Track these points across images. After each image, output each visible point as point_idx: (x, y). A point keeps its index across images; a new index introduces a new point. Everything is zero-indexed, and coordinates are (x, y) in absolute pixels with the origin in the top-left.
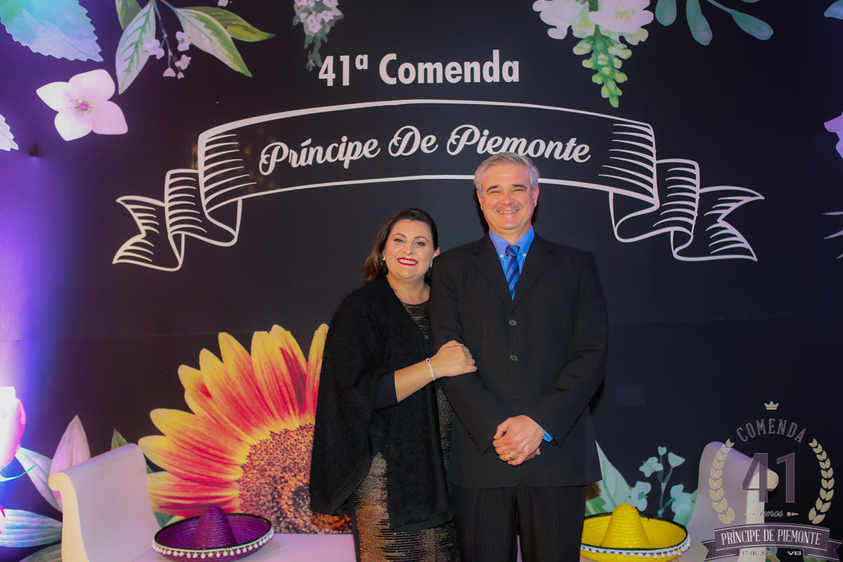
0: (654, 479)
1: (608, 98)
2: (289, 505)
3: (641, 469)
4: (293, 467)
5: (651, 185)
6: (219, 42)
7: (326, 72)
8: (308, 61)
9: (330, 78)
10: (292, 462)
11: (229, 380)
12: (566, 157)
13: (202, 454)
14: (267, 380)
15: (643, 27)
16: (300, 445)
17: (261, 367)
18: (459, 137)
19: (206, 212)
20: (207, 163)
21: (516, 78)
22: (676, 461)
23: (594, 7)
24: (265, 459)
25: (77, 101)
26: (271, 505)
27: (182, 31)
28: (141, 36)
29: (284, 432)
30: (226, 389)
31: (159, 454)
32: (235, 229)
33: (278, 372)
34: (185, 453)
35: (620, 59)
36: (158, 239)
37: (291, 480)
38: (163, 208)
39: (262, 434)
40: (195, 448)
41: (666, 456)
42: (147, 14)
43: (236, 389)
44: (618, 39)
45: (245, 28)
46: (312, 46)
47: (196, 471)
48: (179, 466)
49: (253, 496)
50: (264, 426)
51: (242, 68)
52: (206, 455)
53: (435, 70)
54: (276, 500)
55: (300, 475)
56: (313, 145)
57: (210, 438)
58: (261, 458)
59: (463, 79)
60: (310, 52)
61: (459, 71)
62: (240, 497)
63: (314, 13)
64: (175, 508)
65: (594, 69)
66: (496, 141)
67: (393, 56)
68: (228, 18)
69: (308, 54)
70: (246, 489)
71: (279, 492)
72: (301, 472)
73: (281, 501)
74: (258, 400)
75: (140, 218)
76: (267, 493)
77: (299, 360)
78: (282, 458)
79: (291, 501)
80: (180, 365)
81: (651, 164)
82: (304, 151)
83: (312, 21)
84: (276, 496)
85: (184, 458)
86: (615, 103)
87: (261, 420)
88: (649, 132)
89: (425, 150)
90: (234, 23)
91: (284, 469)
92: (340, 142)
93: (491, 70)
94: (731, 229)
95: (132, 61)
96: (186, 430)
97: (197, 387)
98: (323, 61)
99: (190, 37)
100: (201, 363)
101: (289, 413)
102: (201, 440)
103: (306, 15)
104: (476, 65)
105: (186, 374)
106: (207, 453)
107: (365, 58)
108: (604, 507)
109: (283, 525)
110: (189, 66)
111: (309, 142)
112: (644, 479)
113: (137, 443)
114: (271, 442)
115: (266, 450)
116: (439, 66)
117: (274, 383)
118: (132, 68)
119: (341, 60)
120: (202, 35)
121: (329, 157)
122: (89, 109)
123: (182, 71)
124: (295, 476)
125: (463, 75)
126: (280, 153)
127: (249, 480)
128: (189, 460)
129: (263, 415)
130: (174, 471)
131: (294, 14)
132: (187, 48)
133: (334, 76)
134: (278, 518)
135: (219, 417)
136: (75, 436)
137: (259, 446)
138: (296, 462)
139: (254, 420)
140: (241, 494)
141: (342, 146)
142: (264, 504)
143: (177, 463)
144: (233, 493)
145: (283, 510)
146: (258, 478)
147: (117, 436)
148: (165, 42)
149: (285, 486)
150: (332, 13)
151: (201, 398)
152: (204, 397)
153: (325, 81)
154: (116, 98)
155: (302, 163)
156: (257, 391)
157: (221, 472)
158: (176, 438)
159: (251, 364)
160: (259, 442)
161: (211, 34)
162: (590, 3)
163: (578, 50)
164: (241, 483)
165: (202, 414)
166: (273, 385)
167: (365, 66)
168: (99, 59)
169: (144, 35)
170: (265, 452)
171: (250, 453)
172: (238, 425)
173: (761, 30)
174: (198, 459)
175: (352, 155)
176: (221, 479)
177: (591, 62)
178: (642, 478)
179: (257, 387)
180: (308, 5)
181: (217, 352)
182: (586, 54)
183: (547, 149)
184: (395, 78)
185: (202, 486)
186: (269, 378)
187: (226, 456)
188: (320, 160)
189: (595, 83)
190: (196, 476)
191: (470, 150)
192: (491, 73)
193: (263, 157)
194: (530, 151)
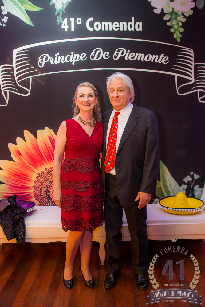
0: (188, 184)
1: (176, 38)
3: (184, 180)
5: (191, 73)
6: (20, 11)
7: (64, 25)
8: (57, 20)
9: (66, 28)
11: (28, 149)
12: (159, 61)
13: (19, 177)
15: (191, 9)
17: (41, 143)
18: (118, 53)
19: (17, 82)
20: (17, 62)
21: (140, 29)
22: (196, 177)
23: (172, 0)
26: (46, 195)
27: (4, 6)
29: (50, 168)
30: (27, 152)
31: (2, 177)
32: (29, 90)
33: (47, 145)
34: (12, 177)
35: (181, 22)
39: (42, 169)
40: (16, 175)
41: (193, 175)
43: (31, 152)
44: (181, 14)
45: (30, 5)
46: (58, 14)
47: (16, 183)
48: (10, 182)
49: (39, 192)
50: (42, 166)
51: (30, 22)
52: (20, 177)
54: (48, 194)
56: (60, 55)
57: (22, 171)
58: (42, 178)
59: (120, 29)
61: (118, 26)
62: (34, 193)
65: (171, 26)
66: (132, 55)
67: (92, 19)
68: (23, 1)
69: (57, 17)
70: (36, 190)
71: (49, 190)
73: (50, 194)
74: (40, 156)
76: (44, 191)
78: (50, 178)
80: (9, 143)
81: (192, 65)
82: (56, 58)
83: (58, 3)
85: (11, 179)
86: (179, 40)
87: (41, 164)
88: (191, 52)
89: (105, 58)
91: (51, 182)
92: (71, 54)
93: (131, 25)
96: (12, 168)
97: (16, 151)
98: (63, 21)
99: (7, 9)
100: (17, 142)
102: (18, 172)
103: (56, 0)
104: (125, 23)
105: (11, 146)
106: (21, 177)
107: (80, 19)
108: (170, 194)
109: (51, 203)
110: (7, 21)
111: (58, 54)
112: (185, 184)
114: (46, 172)
116: (110, 23)
117: (46, 150)
119: (71, 20)
120: (12, 7)
121: (66, 60)
123: (5, 23)
125: (120, 27)
126: (47, 59)
127: (37, 186)
128: (14, 180)
129: (42, 162)
130: (8, 184)
133: (68, 27)
134: (49, 200)
135: (25, 163)
137: (41, 174)
139: (38, 164)
141: (72, 56)
142: (43, 195)
143: (9, 180)
144: (31, 191)
145: (50, 197)
146: (40, 186)
149: (51, 188)
151: (18, 156)
153: (64, 29)
155: (56, 63)
156: (39, 153)
157: (26, 183)
158: (8, 171)
159: (37, 142)
160: (41, 172)
161: (16, 7)
163: (166, 18)
164: (34, 187)
165: (18, 162)
167: (80, 23)
170: (43, 176)
171: (37, 176)
172: (32, 166)
174: (17, 179)
175: (76, 59)
176: (26, 186)
177: (170, 23)
178: (184, 183)
179: (39, 151)
181: (23, 138)
182: (168, 20)
183: (152, 58)
184: (93, 28)
185: (19, 189)
186: (44, 147)
187: (28, 177)
188: (63, 62)
189: (172, 32)
190: (17, 185)
191: (122, 58)
192: (131, 27)
193: (40, 60)
194: (146, 59)
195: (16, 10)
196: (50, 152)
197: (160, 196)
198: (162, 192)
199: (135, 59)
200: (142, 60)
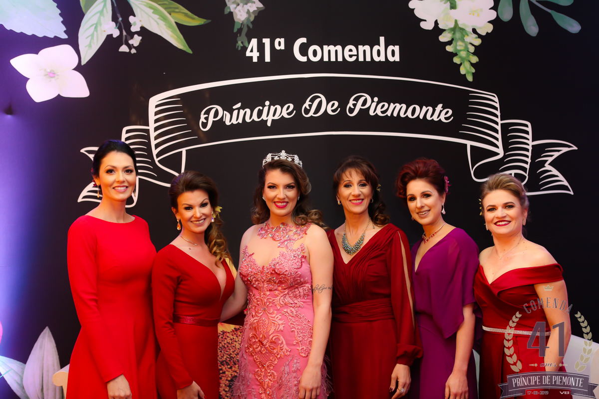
1: (465, 75)
2: (226, 391)
4: (229, 361)
5: (497, 139)
6: (165, 25)
7: (252, 51)
8: (237, 43)
9: (255, 55)
10: (229, 357)
12: (435, 118)
15: (489, 22)
16: (235, 343)
18: (355, 102)
19: (156, 160)
20: (156, 121)
21: (397, 58)
23: (453, 6)
25: (45, 70)
27: (135, 16)
28: (99, 19)
29: (222, 333)
35: (473, 45)
37: (227, 371)
42: (105, 1)
44: (471, 31)
45: (186, 15)
46: (240, 30)
51: (184, 46)
53: (336, 51)
55: (235, 367)
56: (243, 107)
59: (358, 58)
60: (239, 35)
61: (355, 52)
63: (241, 5)
65: (454, 52)
66: (383, 106)
67: (304, 40)
68: (172, 6)
69: (237, 37)
72: (235, 364)
79: (228, 388)
81: (497, 123)
82: (235, 113)
83: (239, 11)
86: (470, 78)
88: (495, 100)
89: (330, 112)
91: (222, 363)
92: (264, 106)
94: (555, 172)
95: (92, 38)
98: (249, 43)
99: (141, 21)
103: (235, 6)
104: (367, 48)
107: (282, 40)
110: (140, 43)
111: (239, 105)
116: (339, 48)
118: (92, 44)
119: (263, 42)
120: (151, 19)
121: (255, 117)
122: (56, 76)
123: (135, 48)
124: (231, 368)
125: (357, 56)
126: (216, 114)
131: (225, 5)
133: (258, 54)
136: (46, 344)
138: (232, 357)
141: (266, 109)
145: (221, 395)
148: (120, 24)
149: (223, 376)
150: (255, 6)
153: (251, 58)
154: (79, 68)
155: (234, 121)
161: (158, 19)
162: (451, 3)
163: (443, 38)
167: (282, 47)
168: (64, 36)
169: (102, 17)
173: (573, 27)
175: (274, 116)
177: (452, 47)
182: (449, 41)
183: (421, 112)
184: (306, 57)
188: (248, 120)
189: (456, 63)
191: (364, 112)
192: (379, 54)
193: (203, 117)
194: (409, 114)
195: (158, 24)
199: (389, 113)
200: (402, 115)
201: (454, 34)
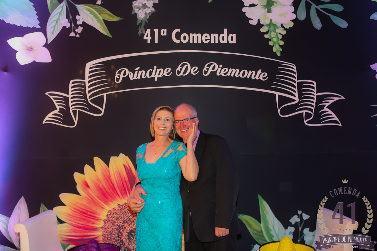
0: (296, 225)
1: (276, 52)
2: (126, 239)
3: (290, 221)
4: (129, 221)
5: (295, 91)
6: (97, 21)
7: (147, 36)
8: (138, 31)
9: (149, 39)
10: (128, 218)
11: (98, 179)
12: (257, 78)
13: (84, 215)
14: (117, 179)
15: (291, 21)
17: (114, 173)
18: (208, 68)
19: (89, 100)
20: (90, 77)
21: (234, 42)
22: (306, 217)
23: (269, 11)
24: (115, 217)
25: (27, 46)
26: (117, 239)
27: (79, 15)
28: (59, 17)
29: (124, 204)
30: (97, 184)
31: (63, 215)
32: (102, 108)
33: (122, 176)
34: (76, 214)
35: (281, 34)
36: (65, 112)
37: (127, 227)
38: (68, 98)
39: (114, 205)
40: (81, 212)
41: (301, 215)
42: (63, 7)
43: (102, 184)
44: (280, 26)
45: (109, 15)
46: (141, 24)
47: (81, 223)
48: (73, 221)
49: (109, 235)
50: (115, 201)
51: (107, 33)
52: (86, 215)
53: (198, 37)
54: (120, 237)
55: (132, 225)
56: (140, 70)
57: (89, 207)
58: (113, 217)
59: (210, 41)
61: (208, 38)
62: (102, 235)
63: (142, 9)
64: (71, 241)
65: (269, 39)
66: (225, 70)
67: (178, 30)
68: (101, 10)
69: (139, 28)
70: (105, 232)
71: (121, 233)
72: (132, 223)
73: (122, 237)
74: (112, 189)
75: (56, 102)
76: (116, 233)
77: (132, 170)
78: (123, 217)
79: (127, 237)
80: (74, 172)
81: (295, 82)
82: (136, 73)
83: (141, 13)
84: (120, 235)
85: (75, 217)
86: (279, 54)
87: (113, 198)
88: (294, 68)
89: (193, 73)
90: (104, 12)
91: (124, 222)
92: (153, 69)
94: (330, 112)
95: (54, 28)
96: (77, 203)
97: (83, 183)
98: (146, 32)
99: (83, 18)
100: (85, 171)
101: (127, 195)
102: (84, 208)
103: (138, 10)
104: (216, 35)
105: (77, 176)
106: (87, 214)
107: (165, 30)
108: (273, 238)
109: (123, 248)
110: (82, 31)
111: (138, 68)
112: (292, 226)
113: (52, 210)
114: (118, 209)
115: (115, 212)
116: (199, 35)
117: (120, 181)
118: (54, 32)
119: (154, 31)
120: (89, 17)
121: (148, 76)
122: (33, 50)
123: (79, 34)
124: (129, 225)
125: (210, 40)
126: (125, 73)
127: (107, 227)
128: (78, 218)
129: (114, 196)
130: (70, 223)
131: (132, 9)
132: (81, 23)
133: (151, 38)
134: (121, 245)
135: (93, 197)
136: (22, 207)
137: (112, 211)
138: (130, 218)
139: (110, 198)
140: (103, 234)
141: (154, 71)
142: (114, 239)
143: (72, 219)
144: (99, 233)
145: (123, 241)
146: (111, 226)
147: (43, 207)
148: (71, 20)
149: (124, 230)
150: (150, 10)
151: (84, 188)
152: (86, 187)
153: (147, 40)
154: (46, 46)
155: (135, 78)
156: (112, 185)
157: (93, 223)
158: (72, 207)
159: (109, 172)
160: (112, 209)
161: (93, 17)
162: (268, 9)
163: (263, 30)
164: (103, 229)
165: (85, 196)
166: (119, 182)
167: (165, 34)
168: (39, 27)
169: (60, 16)
170: (115, 214)
171: (108, 214)
172: (102, 201)
173: (343, 24)
174: (82, 217)
175: (159, 75)
176: (93, 227)
177: (268, 36)
178: (291, 225)
179: (112, 183)
180: (139, 5)
181: (93, 166)
182: (266, 32)
183: (248, 74)
184: (179, 40)
185: (84, 230)
186: (117, 178)
187: (96, 216)
188: (143, 77)
189: (270, 45)
190: (81, 225)
191: (213, 74)
192: (223, 39)
193: (117, 75)
194: (241, 75)
195: (93, 20)
196: (125, 184)
197: (261, 242)
198: (263, 236)
199: (228, 74)
200: (236, 76)
201: (270, 27)
